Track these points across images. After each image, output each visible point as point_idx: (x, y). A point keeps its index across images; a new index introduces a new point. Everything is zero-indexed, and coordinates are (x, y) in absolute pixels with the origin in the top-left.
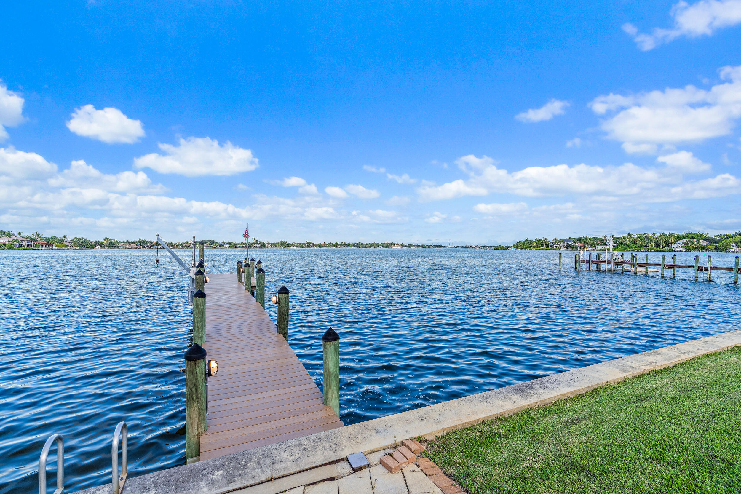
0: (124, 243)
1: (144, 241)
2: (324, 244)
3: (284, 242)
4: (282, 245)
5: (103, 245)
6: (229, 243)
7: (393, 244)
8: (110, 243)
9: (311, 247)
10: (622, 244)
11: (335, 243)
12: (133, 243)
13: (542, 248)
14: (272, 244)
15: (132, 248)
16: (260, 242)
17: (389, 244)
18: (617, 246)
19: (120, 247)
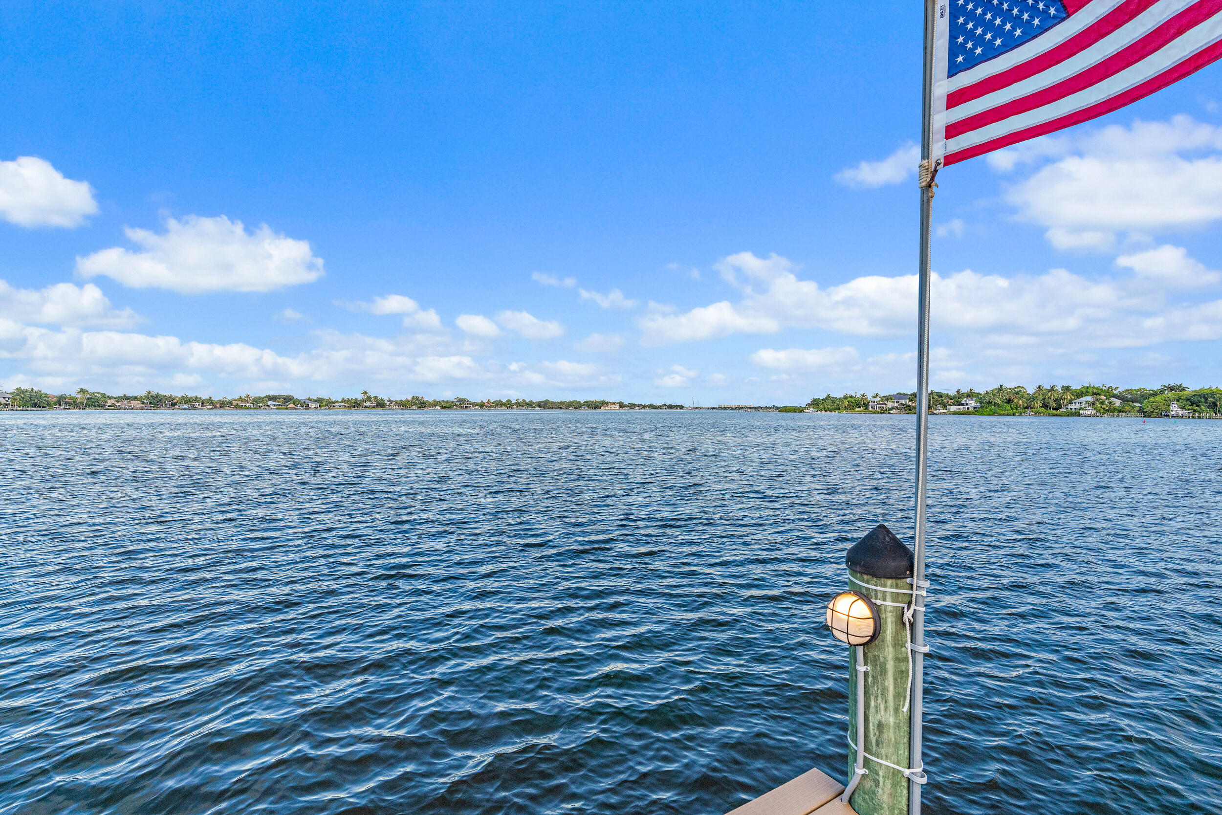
0: (118, 399)
1: (157, 396)
2: (489, 401)
3: (417, 398)
4: (415, 404)
5: (75, 402)
6: (319, 400)
7: (604, 403)
8: (88, 399)
9: (466, 407)
10: (989, 403)
11: (507, 401)
12: (135, 398)
13: (857, 409)
14: (396, 402)
15: (132, 408)
16: (376, 398)
17: (598, 402)
18: (982, 407)
19: (109, 406)
